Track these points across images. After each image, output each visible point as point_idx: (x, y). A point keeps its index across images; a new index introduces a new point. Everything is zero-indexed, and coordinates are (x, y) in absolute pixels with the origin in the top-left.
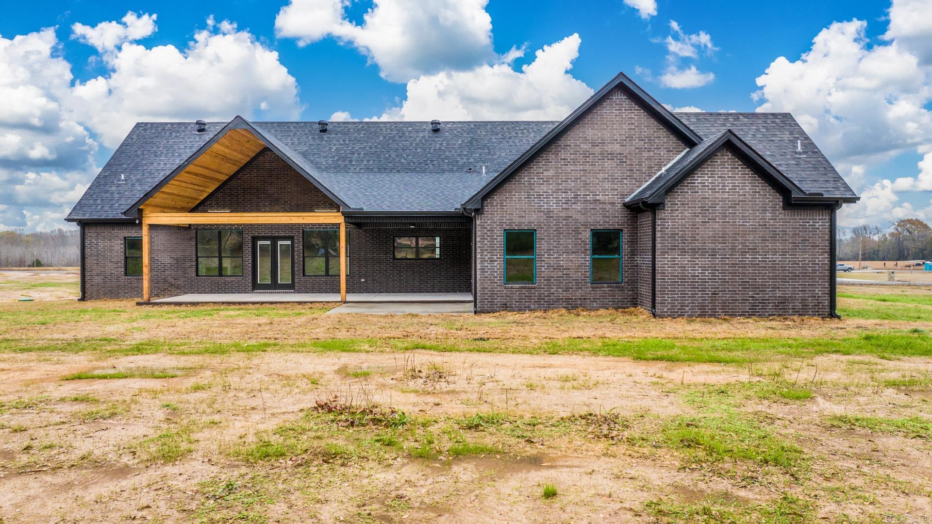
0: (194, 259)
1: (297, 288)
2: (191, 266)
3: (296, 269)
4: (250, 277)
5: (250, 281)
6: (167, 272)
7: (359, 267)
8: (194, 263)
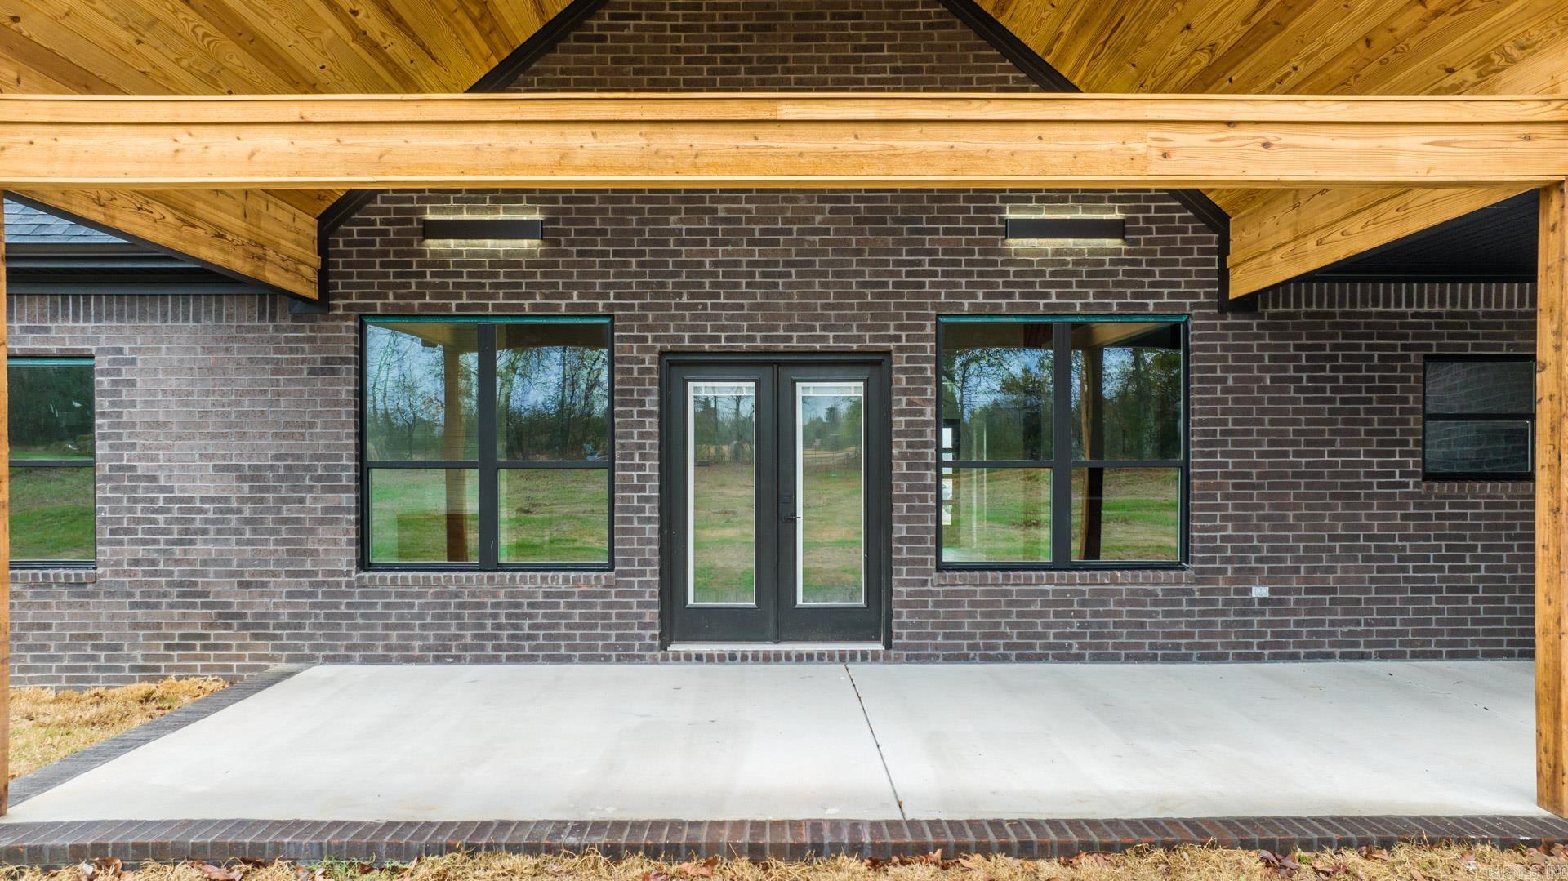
0: (348, 477)
1: (902, 635)
2: (330, 517)
3: (900, 530)
4: (652, 574)
5: (651, 593)
6: (202, 549)
7: (1242, 522)
8: (348, 499)
